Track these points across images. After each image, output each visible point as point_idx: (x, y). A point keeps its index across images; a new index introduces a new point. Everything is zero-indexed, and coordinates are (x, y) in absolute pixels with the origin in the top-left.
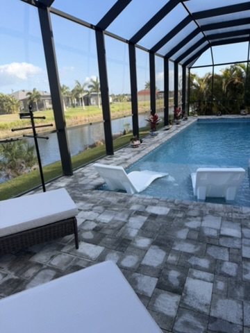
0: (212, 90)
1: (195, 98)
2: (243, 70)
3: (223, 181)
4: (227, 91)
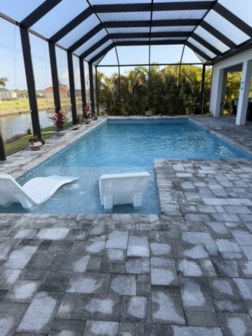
0: (119, 91)
1: (104, 97)
2: (145, 73)
3: (129, 187)
4: (133, 93)
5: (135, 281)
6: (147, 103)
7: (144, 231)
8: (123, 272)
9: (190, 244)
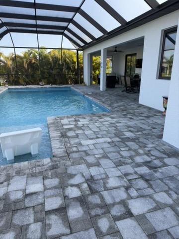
0: (17, 66)
1: (4, 71)
2: (37, 54)
3: (25, 141)
4: (28, 68)
5: (32, 212)
6: (40, 76)
7: (40, 173)
8: (23, 207)
9: (73, 175)
